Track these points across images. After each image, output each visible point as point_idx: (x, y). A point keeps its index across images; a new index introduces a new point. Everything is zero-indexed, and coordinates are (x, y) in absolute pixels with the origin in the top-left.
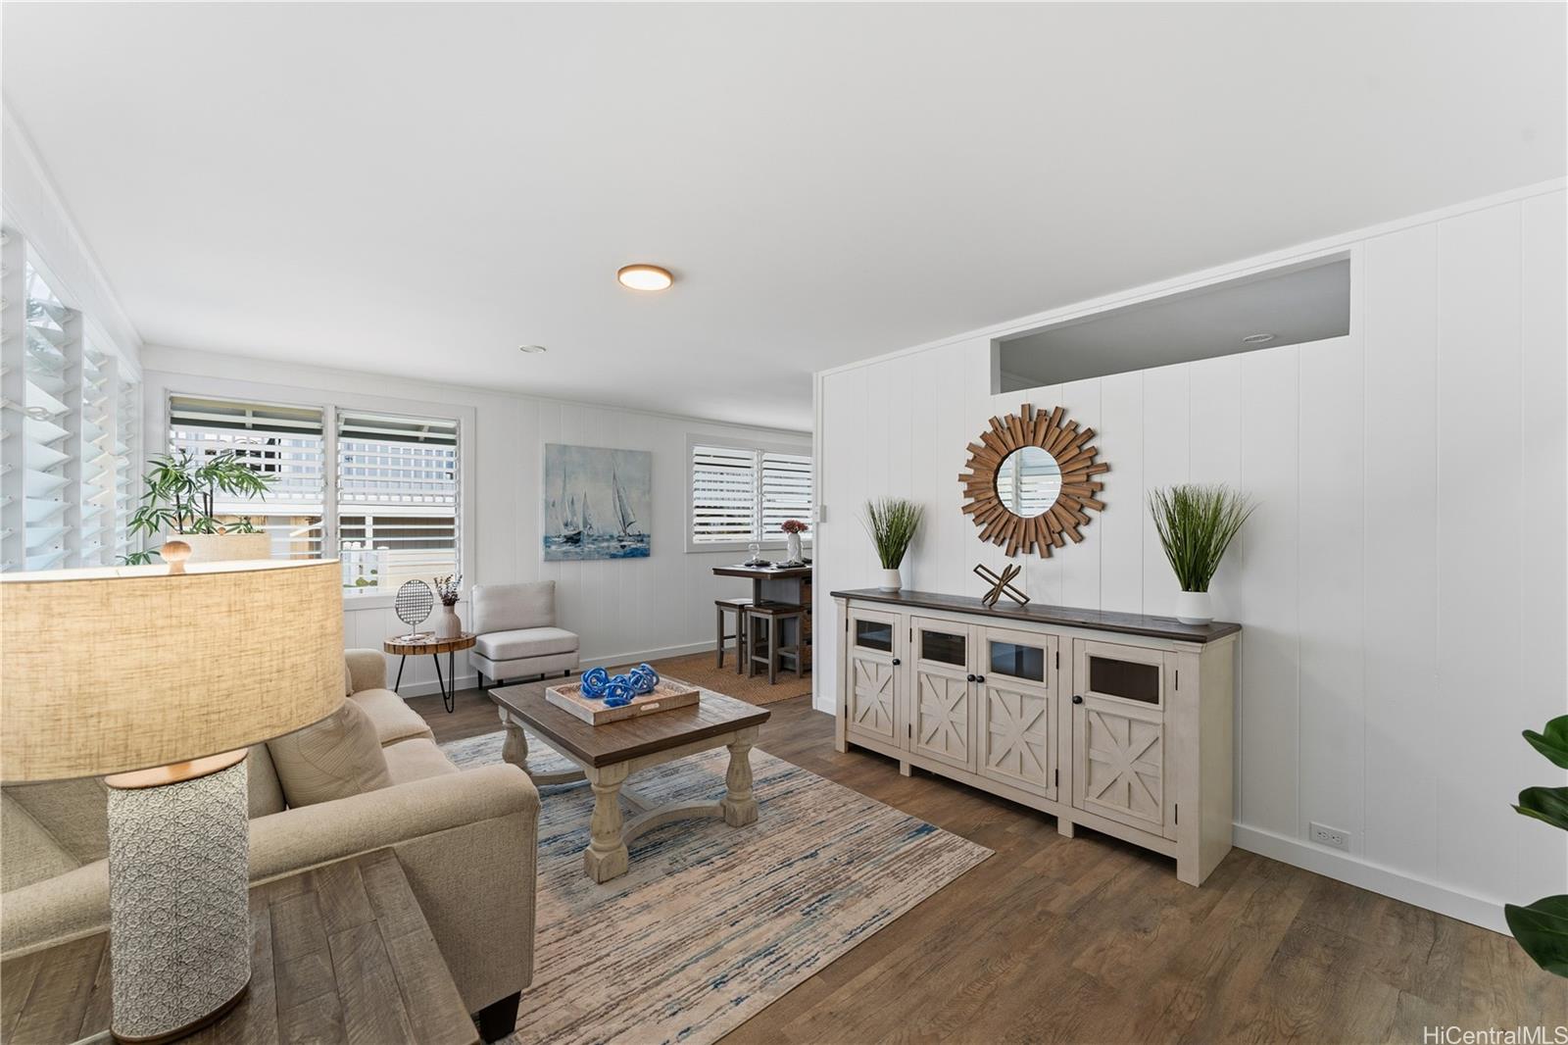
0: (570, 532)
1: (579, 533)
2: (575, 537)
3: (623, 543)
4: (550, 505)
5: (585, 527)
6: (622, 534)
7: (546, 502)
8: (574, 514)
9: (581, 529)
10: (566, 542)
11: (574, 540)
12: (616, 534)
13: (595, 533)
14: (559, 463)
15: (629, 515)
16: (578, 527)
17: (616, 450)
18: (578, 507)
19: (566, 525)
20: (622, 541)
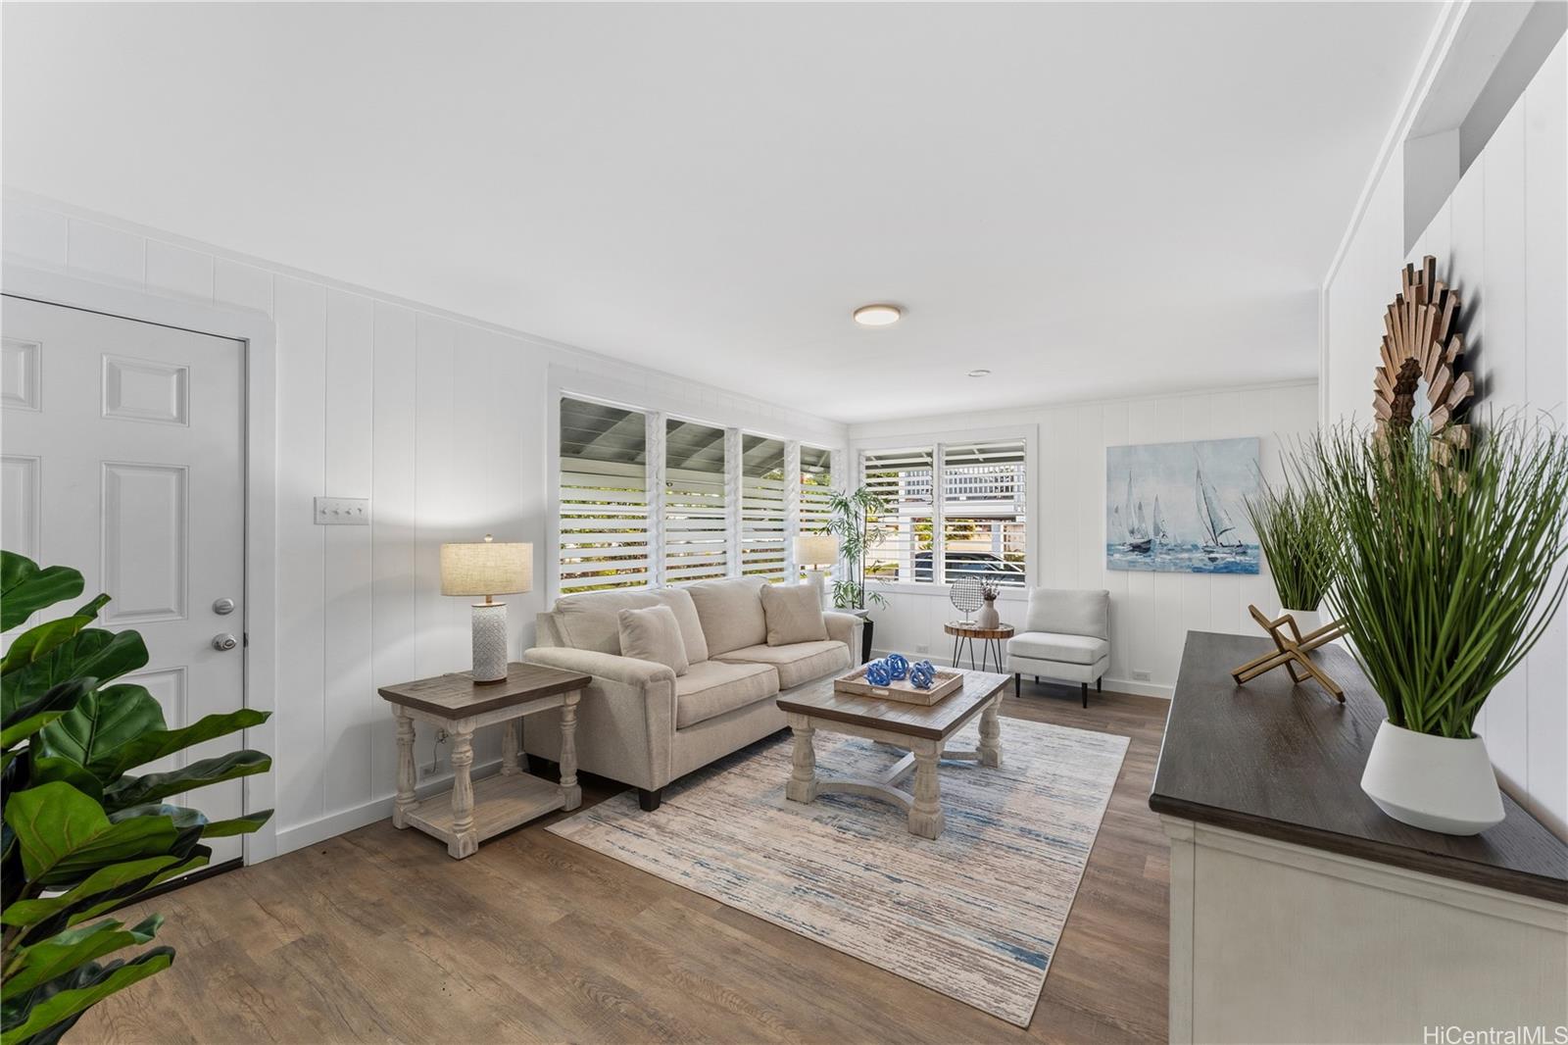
0: (1138, 540)
1: (1149, 542)
2: (1144, 546)
3: (1212, 555)
4: (1113, 511)
5: (1157, 534)
6: (1211, 543)
7: (1108, 509)
8: (1141, 519)
9: (1152, 537)
10: (1133, 551)
11: (1143, 548)
12: (1201, 543)
13: (1170, 541)
14: (1123, 465)
15: (1221, 520)
16: (1147, 534)
17: (1201, 443)
18: (1148, 512)
19: (1132, 532)
20: (1212, 552)
